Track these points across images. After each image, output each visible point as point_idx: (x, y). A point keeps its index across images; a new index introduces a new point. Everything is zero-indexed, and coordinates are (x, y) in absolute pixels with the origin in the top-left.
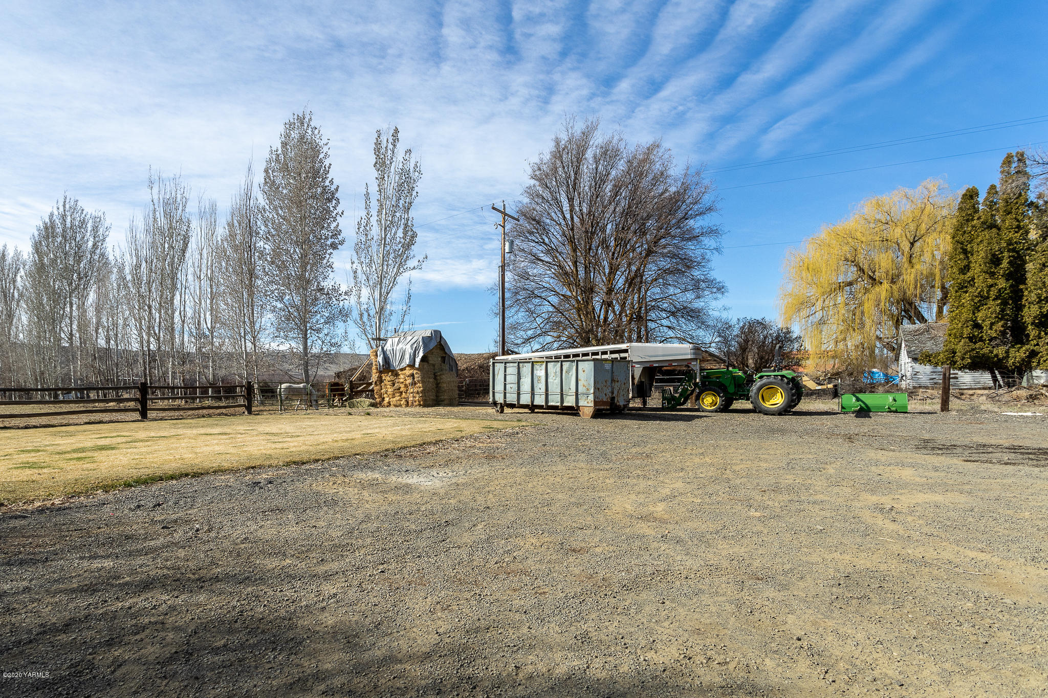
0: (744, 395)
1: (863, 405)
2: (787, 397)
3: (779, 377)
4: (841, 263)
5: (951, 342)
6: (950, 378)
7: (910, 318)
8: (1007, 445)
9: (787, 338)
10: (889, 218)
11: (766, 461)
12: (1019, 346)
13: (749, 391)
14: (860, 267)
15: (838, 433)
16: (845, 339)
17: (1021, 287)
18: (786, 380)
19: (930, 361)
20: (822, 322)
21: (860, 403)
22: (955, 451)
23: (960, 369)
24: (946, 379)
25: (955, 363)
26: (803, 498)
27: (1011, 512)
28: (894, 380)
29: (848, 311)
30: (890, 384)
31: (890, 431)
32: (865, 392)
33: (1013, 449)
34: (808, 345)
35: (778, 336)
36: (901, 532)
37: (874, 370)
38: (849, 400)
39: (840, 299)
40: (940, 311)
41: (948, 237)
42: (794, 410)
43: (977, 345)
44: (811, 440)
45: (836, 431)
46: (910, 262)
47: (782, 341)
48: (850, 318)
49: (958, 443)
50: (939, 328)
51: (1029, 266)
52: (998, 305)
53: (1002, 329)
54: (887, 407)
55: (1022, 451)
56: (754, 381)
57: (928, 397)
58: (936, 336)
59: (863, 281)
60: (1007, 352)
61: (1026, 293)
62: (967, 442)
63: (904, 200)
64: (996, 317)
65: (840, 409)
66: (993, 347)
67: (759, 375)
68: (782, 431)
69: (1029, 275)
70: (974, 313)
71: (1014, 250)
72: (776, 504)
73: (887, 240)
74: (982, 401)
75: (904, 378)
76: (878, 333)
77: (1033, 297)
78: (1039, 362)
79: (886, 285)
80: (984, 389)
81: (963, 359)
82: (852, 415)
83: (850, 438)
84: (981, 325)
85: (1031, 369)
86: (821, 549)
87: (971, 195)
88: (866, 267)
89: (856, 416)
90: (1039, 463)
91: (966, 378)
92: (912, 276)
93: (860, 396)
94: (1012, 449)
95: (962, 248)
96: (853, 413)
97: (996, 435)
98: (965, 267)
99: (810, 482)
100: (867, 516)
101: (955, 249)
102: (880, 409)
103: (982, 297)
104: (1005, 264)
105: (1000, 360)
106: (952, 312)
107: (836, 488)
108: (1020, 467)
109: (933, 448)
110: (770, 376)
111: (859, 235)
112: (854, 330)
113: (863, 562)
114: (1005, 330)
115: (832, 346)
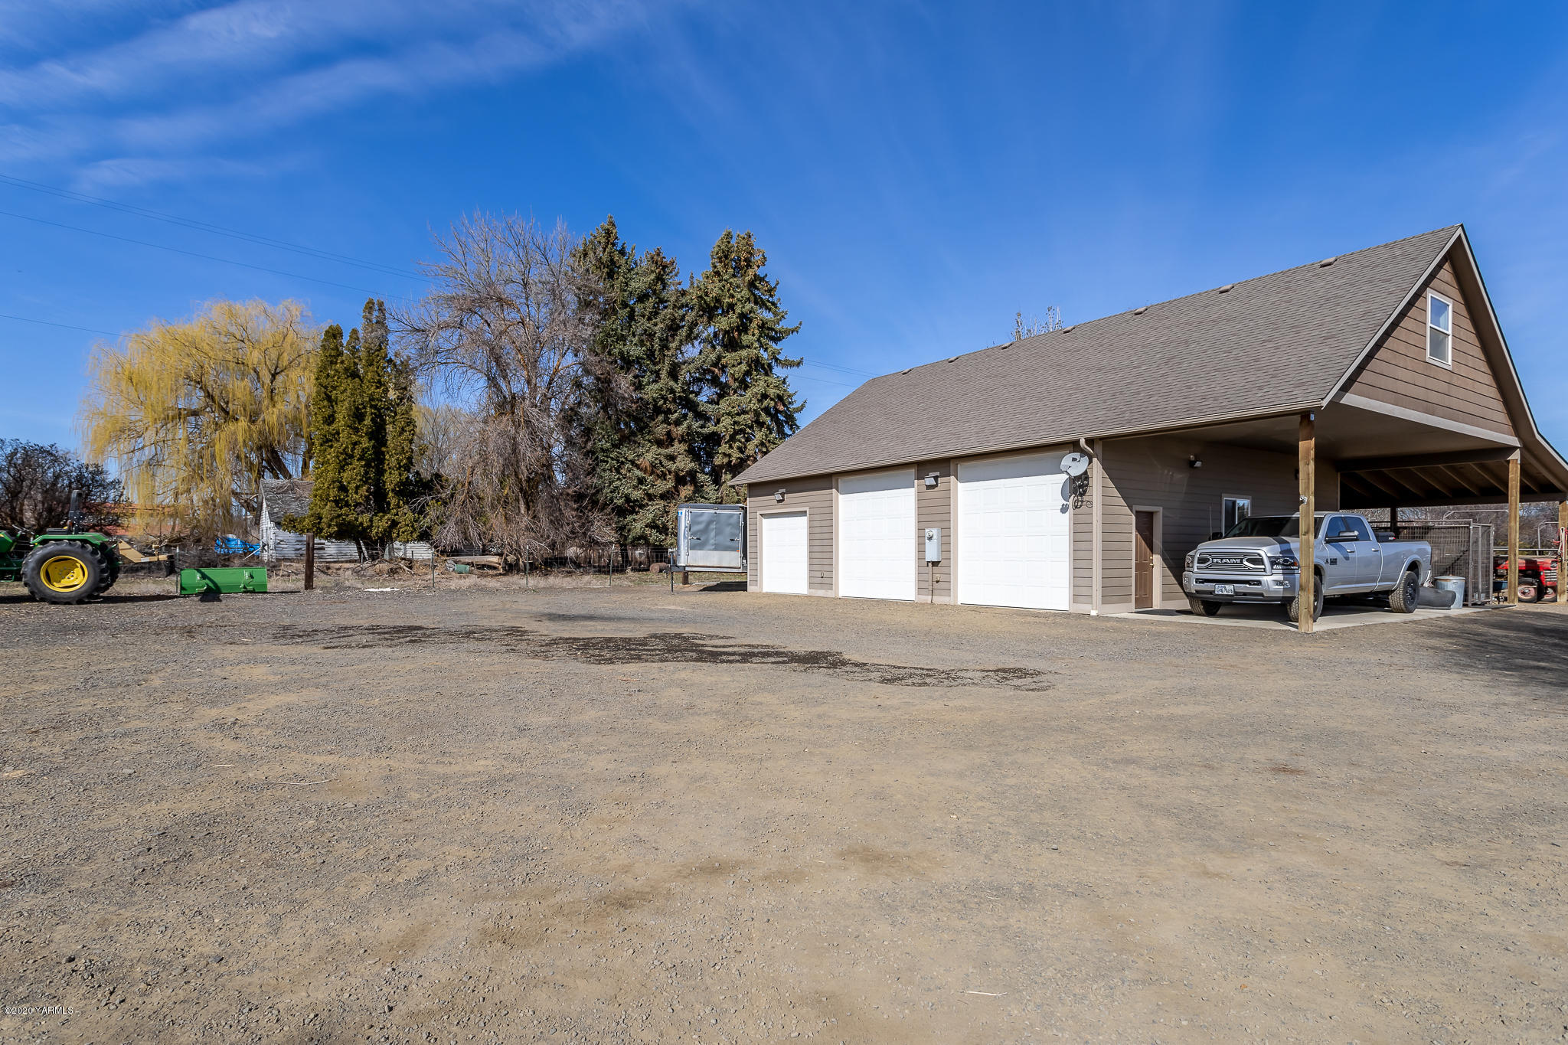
0: (11, 572)
1: (211, 585)
2: (92, 575)
3: (79, 543)
4: (181, 381)
5: (316, 505)
6: (314, 549)
7: (272, 470)
8: (366, 625)
9: (97, 481)
10: (245, 335)
11: (46, 680)
12: (381, 514)
13: (20, 565)
14: (208, 392)
15: (173, 625)
16: (188, 491)
17: (384, 449)
18: (90, 548)
19: (294, 526)
20: (154, 463)
21: (207, 581)
22: (316, 637)
23: (326, 538)
24: (311, 549)
25: (321, 530)
26: (106, 731)
27: (362, 702)
28: (255, 550)
29: (194, 451)
30: (249, 556)
31: (244, 618)
32: (216, 566)
33: (372, 629)
34: (133, 494)
35: (80, 478)
36: (244, 752)
37: (230, 536)
38: (192, 577)
39: (181, 433)
40: (305, 465)
41: (313, 377)
42: (105, 594)
43: (343, 511)
44: (129, 639)
45: (171, 623)
46: (272, 399)
47: (89, 486)
48: (196, 461)
49: (320, 628)
50: (304, 487)
51: (389, 428)
52: (362, 466)
53: (367, 494)
54: (242, 586)
55: (379, 631)
56: (31, 549)
57: (292, 572)
58: (301, 496)
59: (213, 412)
60: (371, 521)
61: (387, 457)
62: (329, 625)
63: (263, 317)
64: (361, 480)
65: (179, 591)
66: (358, 514)
67: (40, 538)
68: (82, 629)
69: (389, 438)
70: (339, 473)
71: (375, 407)
72: (57, 750)
73: (243, 363)
74: (348, 578)
75: (266, 548)
76: (234, 486)
77: (393, 462)
78: (398, 534)
79: (243, 423)
80: (350, 562)
81: (329, 526)
82: (195, 599)
83: (190, 632)
84: (347, 489)
85: (392, 541)
86: (126, 804)
87: (334, 334)
88: (216, 393)
89: (202, 600)
90: (393, 642)
91: (331, 548)
92: (275, 416)
93: (207, 571)
94: (370, 629)
95: (325, 393)
96: (197, 595)
97: (357, 615)
98: (329, 417)
99: (121, 703)
100: (201, 740)
101: (318, 393)
102: (233, 589)
103: (347, 454)
104: (367, 421)
105: (364, 529)
106: (317, 468)
107: (161, 706)
108: (376, 649)
109: (293, 637)
110: (62, 540)
111: (206, 348)
112: (202, 479)
113: (189, 805)
114: (369, 496)
115: (169, 500)
